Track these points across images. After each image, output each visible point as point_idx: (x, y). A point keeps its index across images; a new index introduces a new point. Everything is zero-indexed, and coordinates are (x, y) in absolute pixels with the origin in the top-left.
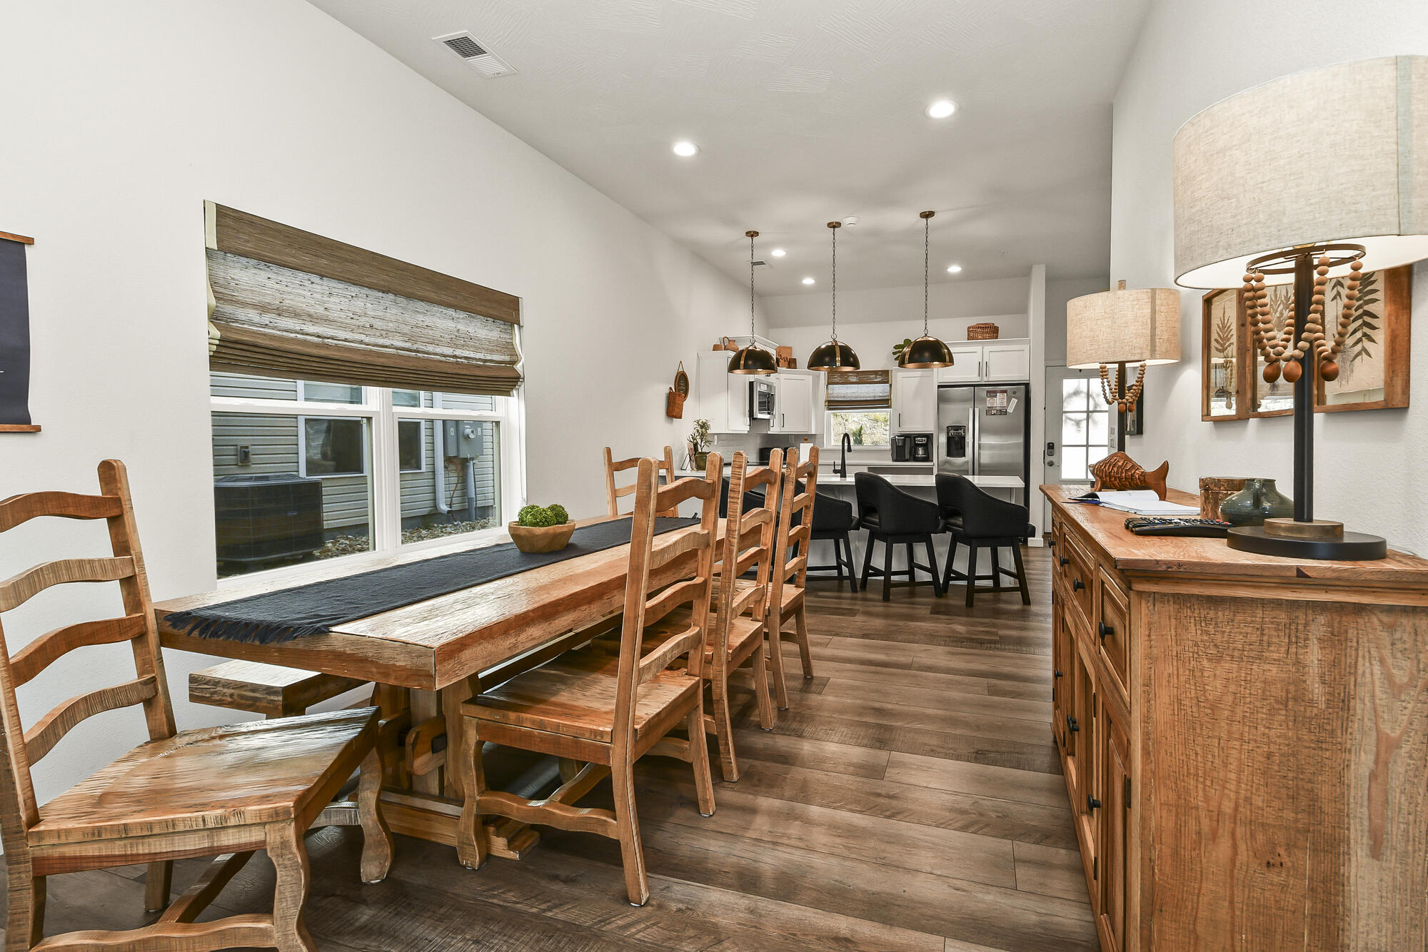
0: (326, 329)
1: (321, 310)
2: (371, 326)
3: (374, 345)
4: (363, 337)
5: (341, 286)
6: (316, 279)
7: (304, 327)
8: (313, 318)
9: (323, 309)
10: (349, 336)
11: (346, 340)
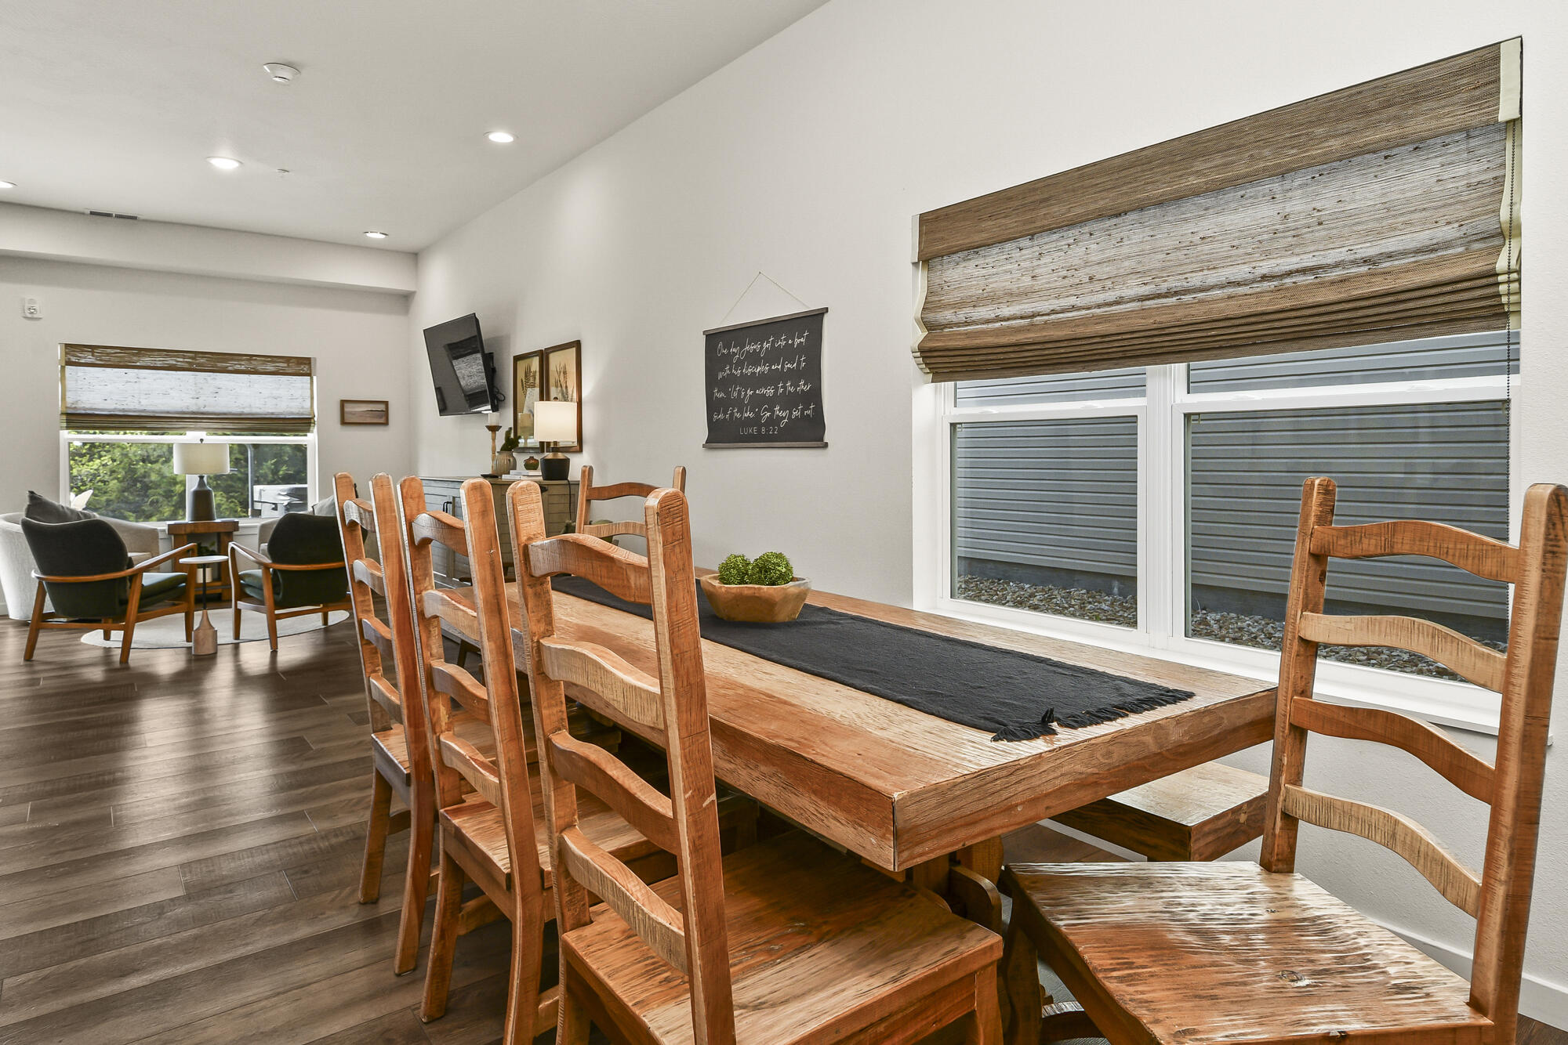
0: (1026, 306)
1: (1027, 281)
2: (1091, 278)
3: (1099, 306)
4: (1072, 301)
5: (1055, 237)
6: (1025, 242)
7: (998, 312)
8: (1011, 296)
9: (1030, 278)
10: (1056, 304)
11: (1054, 312)
